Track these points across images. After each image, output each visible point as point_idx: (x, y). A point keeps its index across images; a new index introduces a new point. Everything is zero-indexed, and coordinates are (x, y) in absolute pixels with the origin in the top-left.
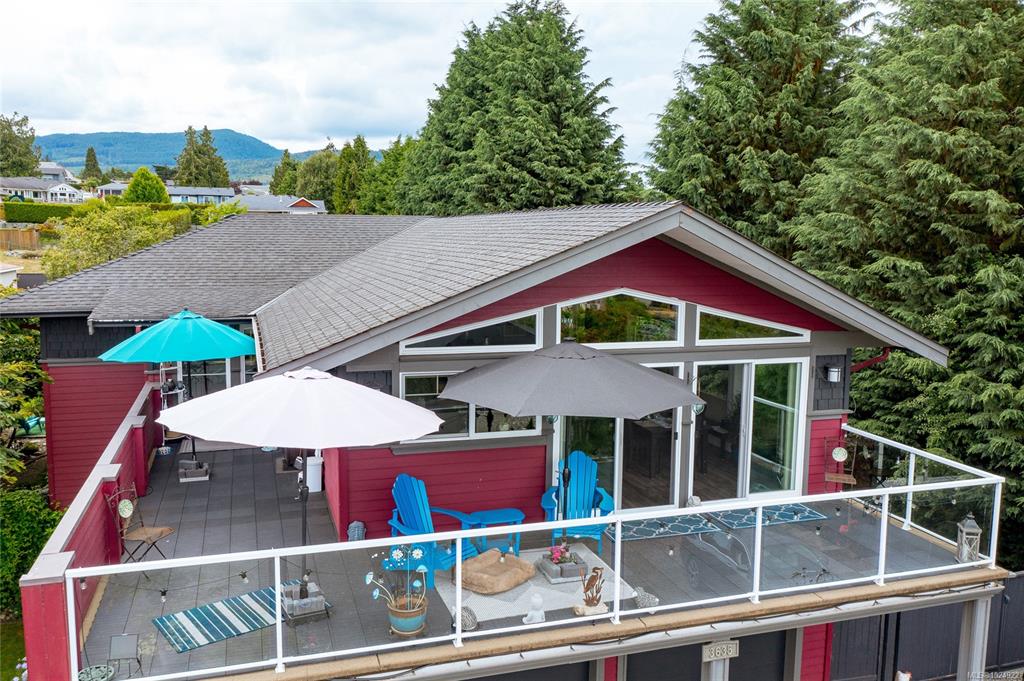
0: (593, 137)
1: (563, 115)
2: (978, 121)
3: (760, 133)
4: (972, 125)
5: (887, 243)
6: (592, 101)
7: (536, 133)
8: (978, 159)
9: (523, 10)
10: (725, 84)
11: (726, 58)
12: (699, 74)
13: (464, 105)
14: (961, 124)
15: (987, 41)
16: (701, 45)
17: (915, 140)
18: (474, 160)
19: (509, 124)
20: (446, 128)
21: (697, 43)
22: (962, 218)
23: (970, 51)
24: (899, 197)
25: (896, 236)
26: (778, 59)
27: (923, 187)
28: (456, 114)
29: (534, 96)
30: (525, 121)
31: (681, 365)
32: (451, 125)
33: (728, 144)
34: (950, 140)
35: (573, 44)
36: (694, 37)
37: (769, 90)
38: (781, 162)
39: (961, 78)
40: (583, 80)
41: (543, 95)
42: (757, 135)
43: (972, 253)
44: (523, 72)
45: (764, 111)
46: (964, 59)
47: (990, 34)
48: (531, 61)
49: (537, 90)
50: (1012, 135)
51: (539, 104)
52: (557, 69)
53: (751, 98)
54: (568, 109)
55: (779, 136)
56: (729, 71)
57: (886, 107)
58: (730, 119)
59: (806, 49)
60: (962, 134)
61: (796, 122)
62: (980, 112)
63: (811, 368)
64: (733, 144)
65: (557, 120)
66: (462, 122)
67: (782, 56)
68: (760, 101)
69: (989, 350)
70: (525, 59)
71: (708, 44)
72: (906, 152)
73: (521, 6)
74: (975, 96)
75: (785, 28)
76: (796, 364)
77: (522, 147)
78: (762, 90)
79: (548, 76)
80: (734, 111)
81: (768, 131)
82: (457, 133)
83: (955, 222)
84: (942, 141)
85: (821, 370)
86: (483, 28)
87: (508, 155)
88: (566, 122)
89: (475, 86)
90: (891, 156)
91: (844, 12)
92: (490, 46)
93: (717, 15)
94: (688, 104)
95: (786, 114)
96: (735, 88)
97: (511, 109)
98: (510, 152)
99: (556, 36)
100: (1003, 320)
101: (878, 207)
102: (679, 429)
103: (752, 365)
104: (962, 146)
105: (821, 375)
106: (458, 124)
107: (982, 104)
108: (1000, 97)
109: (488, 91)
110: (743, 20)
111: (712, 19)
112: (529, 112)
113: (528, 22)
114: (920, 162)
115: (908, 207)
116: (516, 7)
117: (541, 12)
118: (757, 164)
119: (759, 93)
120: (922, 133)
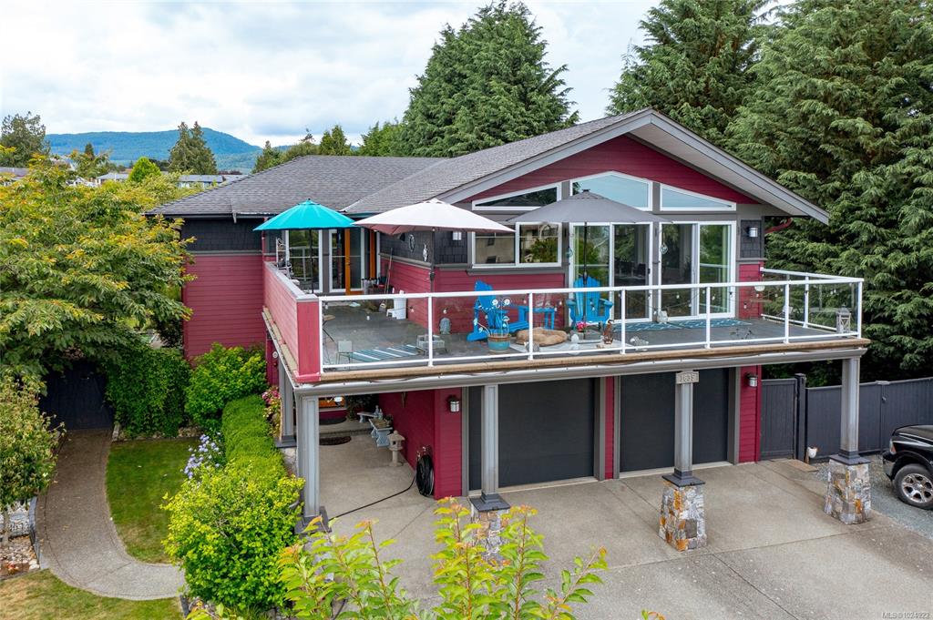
0: (554, 112)
1: (529, 95)
2: (850, 73)
3: (694, 94)
4: (845, 76)
5: (790, 164)
6: (553, 83)
7: (508, 108)
8: (851, 99)
9: (492, 13)
10: (665, 58)
11: (665, 40)
12: (644, 53)
13: (444, 90)
14: (838, 74)
15: (853, 18)
16: (645, 31)
17: (806, 87)
18: (456, 132)
19: (485, 102)
20: (429, 110)
21: (642, 30)
22: (842, 141)
23: (842, 25)
24: (797, 129)
25: (796, 158)
26: (705, 39)
27: (813, 120)
28: (437, 96)
29: (505, 80)
30: (499, 99)
31: (651, 224)
32: (432, 106)
33: (668, 103)
34: (830, 85)
35: (534, 39)
36: (640, 25)
37: (699, 62)
38: (710, 115)
39: (837, 44)
40: (544, 67)
41: (512, 79)
42: (691, 96)
43: (851, 165)
44: (496, 61)
45: (695, 77)
46: (838, 31)
47: (855, 14)
48: (502, 52)
49: (507, 75)
50: (874, 82)
51: (509, 86)
52: (523, 58)
53: (686, 68)
54: (533, 90)
55: (708, 96)
56: (668, 49)
57: (784, 65)
58: (671, 84)
59: (726, 31)
60: (838, 81)
61: (721, 85)
62: (851, 66)
63: (738, 228)
64: (673, 104)
65: (524, 98)
66: (442, 104)
67: (708, 37)
68: (693, 70)
69: (866, 233)
70: (497, 50)
71: (651, 30)
72: (800, 95)
73: (490, 9)
74: (846, 55)
75: (709, 16)
76: (727, 226)
77: (497, 120)
78: (694, 63)
79: (516, 63)
80: (672, 79)
81: (699, 92)
82: (439, 112)
83: (837, 144)
84: (825, 86)
85: (744, 230)
86: (457, 29)
87: (484, 127)
88: (532, 100)
89: (453, 74)
90: (789, 99)
91: (755, 7)
92: (466, 42)
93: (657, 8)
94: (637, 76)
95: (712, 79)
96: (673, 61)
97: (487, 91)
98: (486, 125)
99: (522, 31)
100: (874, 211)
101: (782, 137)
102: (651, 266)
103: (698, 226)
104: (838, 90)
105: (745, 233)
106: (440, 105)
107: (851, 61)
108: (864, 56)
109: (465, 77)
110: (678, 12)
111: (654, 12)
112: (502, 93)
113: (497, 22)
114: (810, 101)
115: (804, 136)
116: (486, 10)
117: (507, 14)
118: (692, 115)
119: (692, 65)
120: (810, 82)
